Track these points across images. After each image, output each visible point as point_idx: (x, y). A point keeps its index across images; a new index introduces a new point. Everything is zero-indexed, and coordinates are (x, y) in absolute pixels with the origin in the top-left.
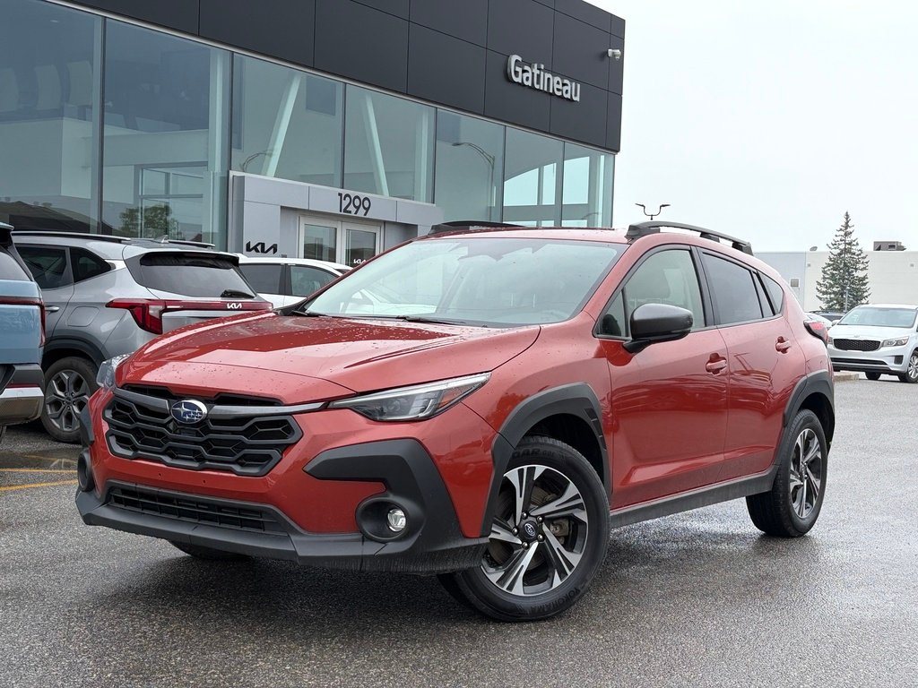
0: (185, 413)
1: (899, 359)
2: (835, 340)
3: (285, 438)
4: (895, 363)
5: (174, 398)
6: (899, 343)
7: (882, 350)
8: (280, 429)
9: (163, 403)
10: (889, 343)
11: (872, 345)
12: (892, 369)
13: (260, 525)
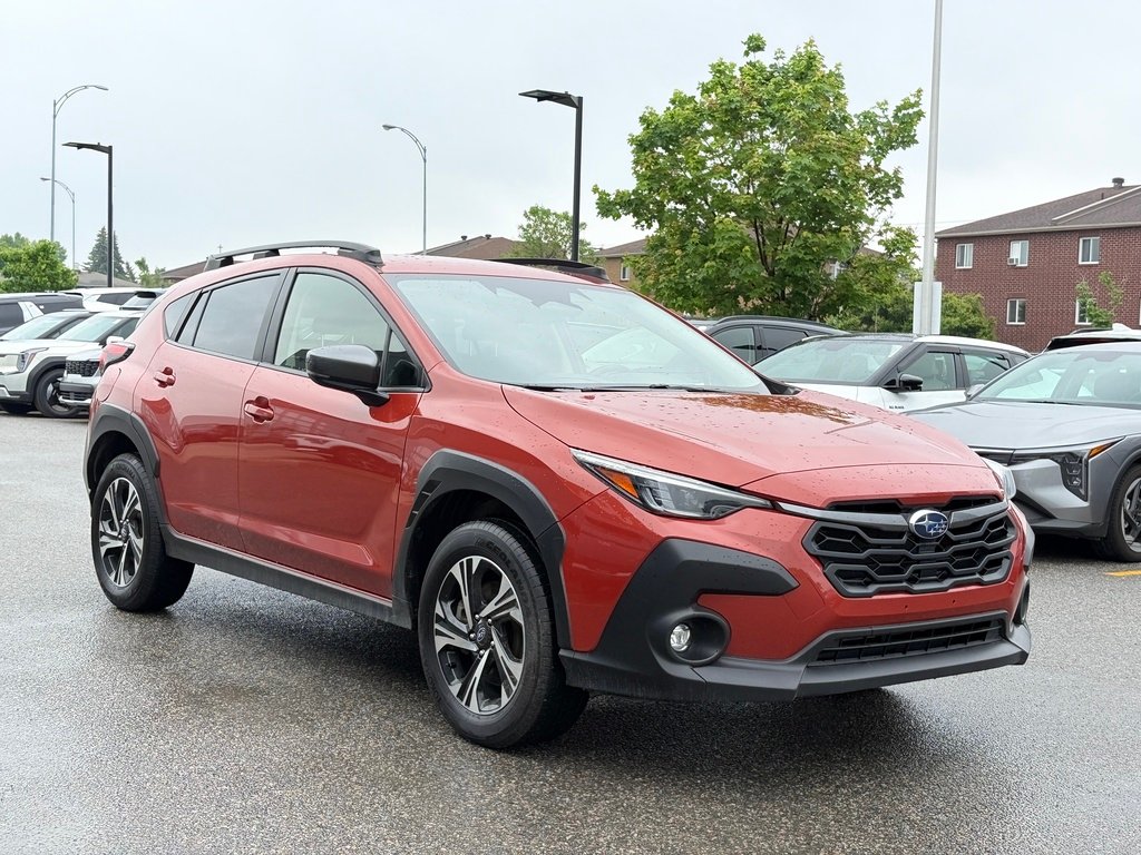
0: (931, 526)
8: (1003, 527)
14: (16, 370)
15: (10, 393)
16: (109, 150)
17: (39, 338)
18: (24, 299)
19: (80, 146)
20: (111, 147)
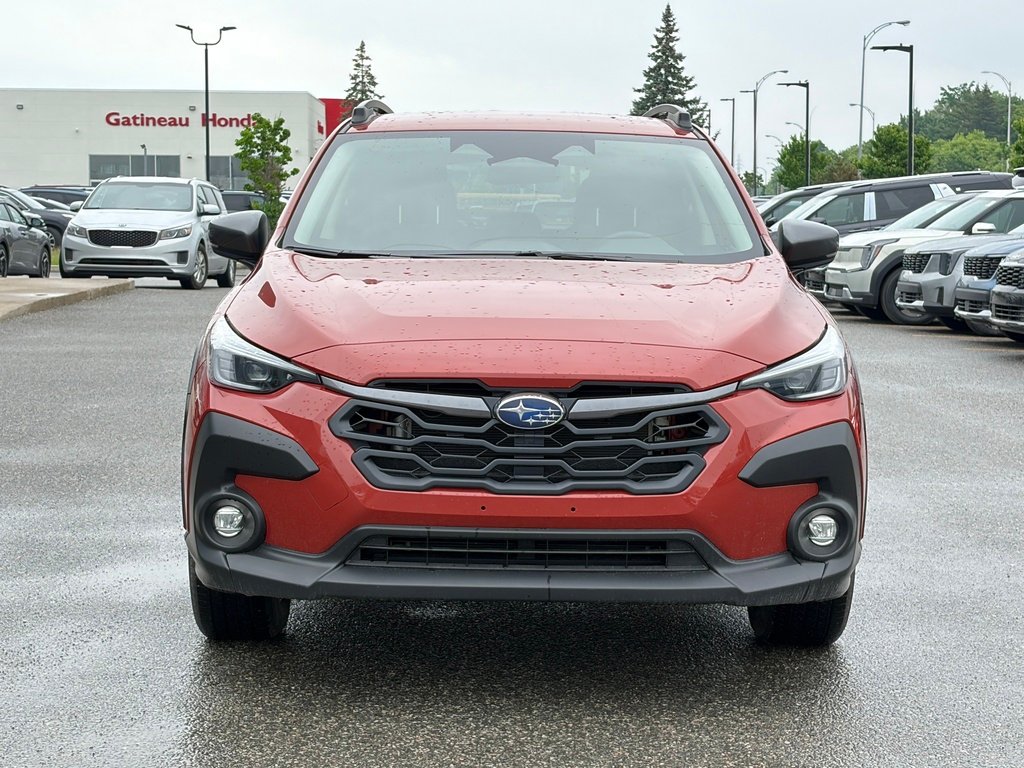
0: (527, 415)
1: (182, 256)
2: (90, 231)
3: (701, 435)
4: (178, 262)
5: (489, 394)
6: (181, 233)
7: (160, 244)
8: (694, 424)
9: (475, 404)
10: (169, 234)
11: (145, 238)
12: (175, 271)
13: (661, 560)
14: (859, 266)
15: (853, 294)
16: (910, 49)
17: (917, 227)
18: (937, 181)
19: (885, 48)
20: (912, 47)
